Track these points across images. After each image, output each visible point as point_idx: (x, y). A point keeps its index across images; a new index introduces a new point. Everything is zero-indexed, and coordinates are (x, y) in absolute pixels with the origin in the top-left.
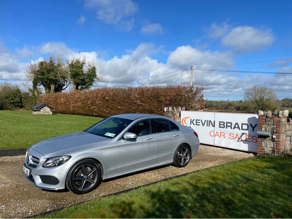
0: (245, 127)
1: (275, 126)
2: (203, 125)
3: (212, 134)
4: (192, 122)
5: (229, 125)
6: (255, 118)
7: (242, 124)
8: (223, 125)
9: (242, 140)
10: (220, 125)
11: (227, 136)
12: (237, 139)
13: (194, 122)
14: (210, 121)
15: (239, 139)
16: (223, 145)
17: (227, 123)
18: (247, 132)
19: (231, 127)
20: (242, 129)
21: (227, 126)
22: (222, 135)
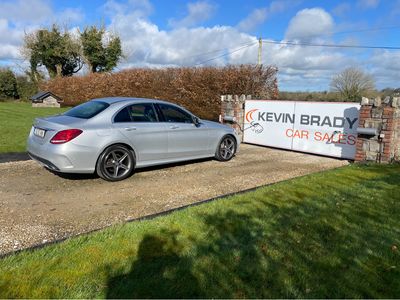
0: (339, 122)
1: (385, 121)
2: (277, 121)
3: (290, 133)
4: (260, 116)
5: (315, 119)
6: (355, 109)
7: (335, 118)
8: (307, 120)
9: (333, 142)
10: (302, 119)
11: (312, 136)
12: (326, 140)
13: (265, 117)
14: (288, 115)
15: (330, 140)
16: (305, 149)
17: (312, 117)
18: (342, 130)
19: (318, 122)
20: (335, 126)
21: (313, 122)
22: (303, 135)
